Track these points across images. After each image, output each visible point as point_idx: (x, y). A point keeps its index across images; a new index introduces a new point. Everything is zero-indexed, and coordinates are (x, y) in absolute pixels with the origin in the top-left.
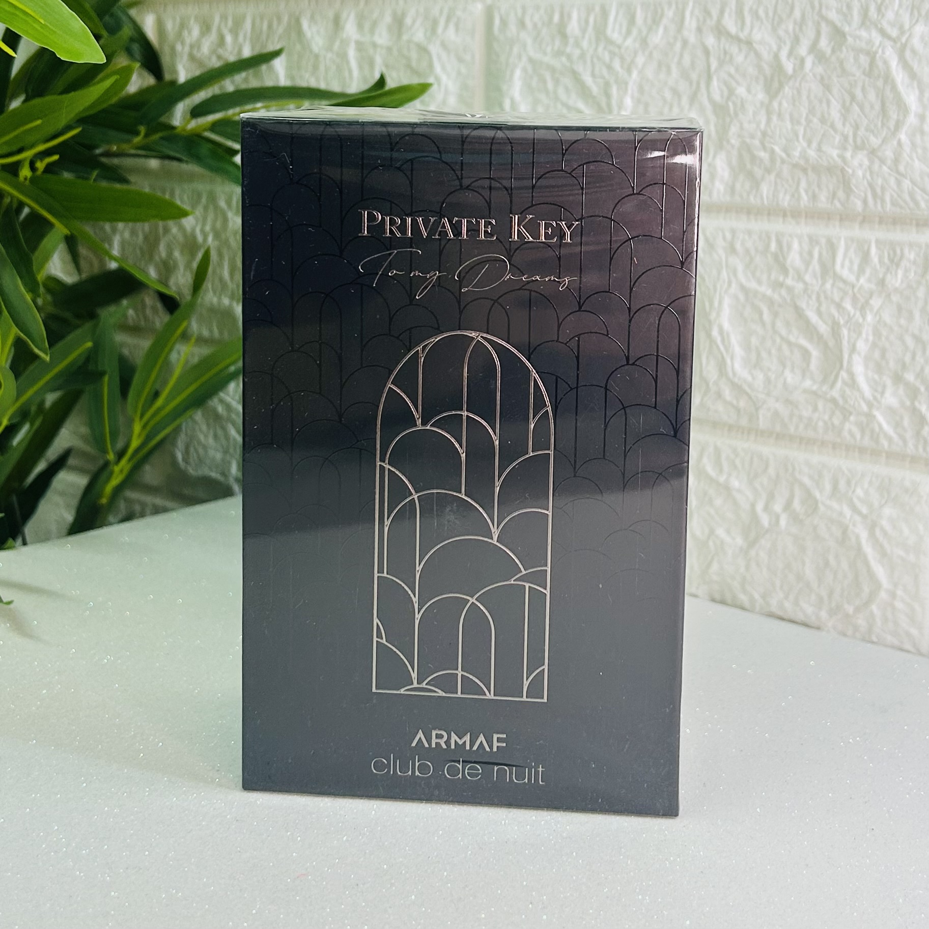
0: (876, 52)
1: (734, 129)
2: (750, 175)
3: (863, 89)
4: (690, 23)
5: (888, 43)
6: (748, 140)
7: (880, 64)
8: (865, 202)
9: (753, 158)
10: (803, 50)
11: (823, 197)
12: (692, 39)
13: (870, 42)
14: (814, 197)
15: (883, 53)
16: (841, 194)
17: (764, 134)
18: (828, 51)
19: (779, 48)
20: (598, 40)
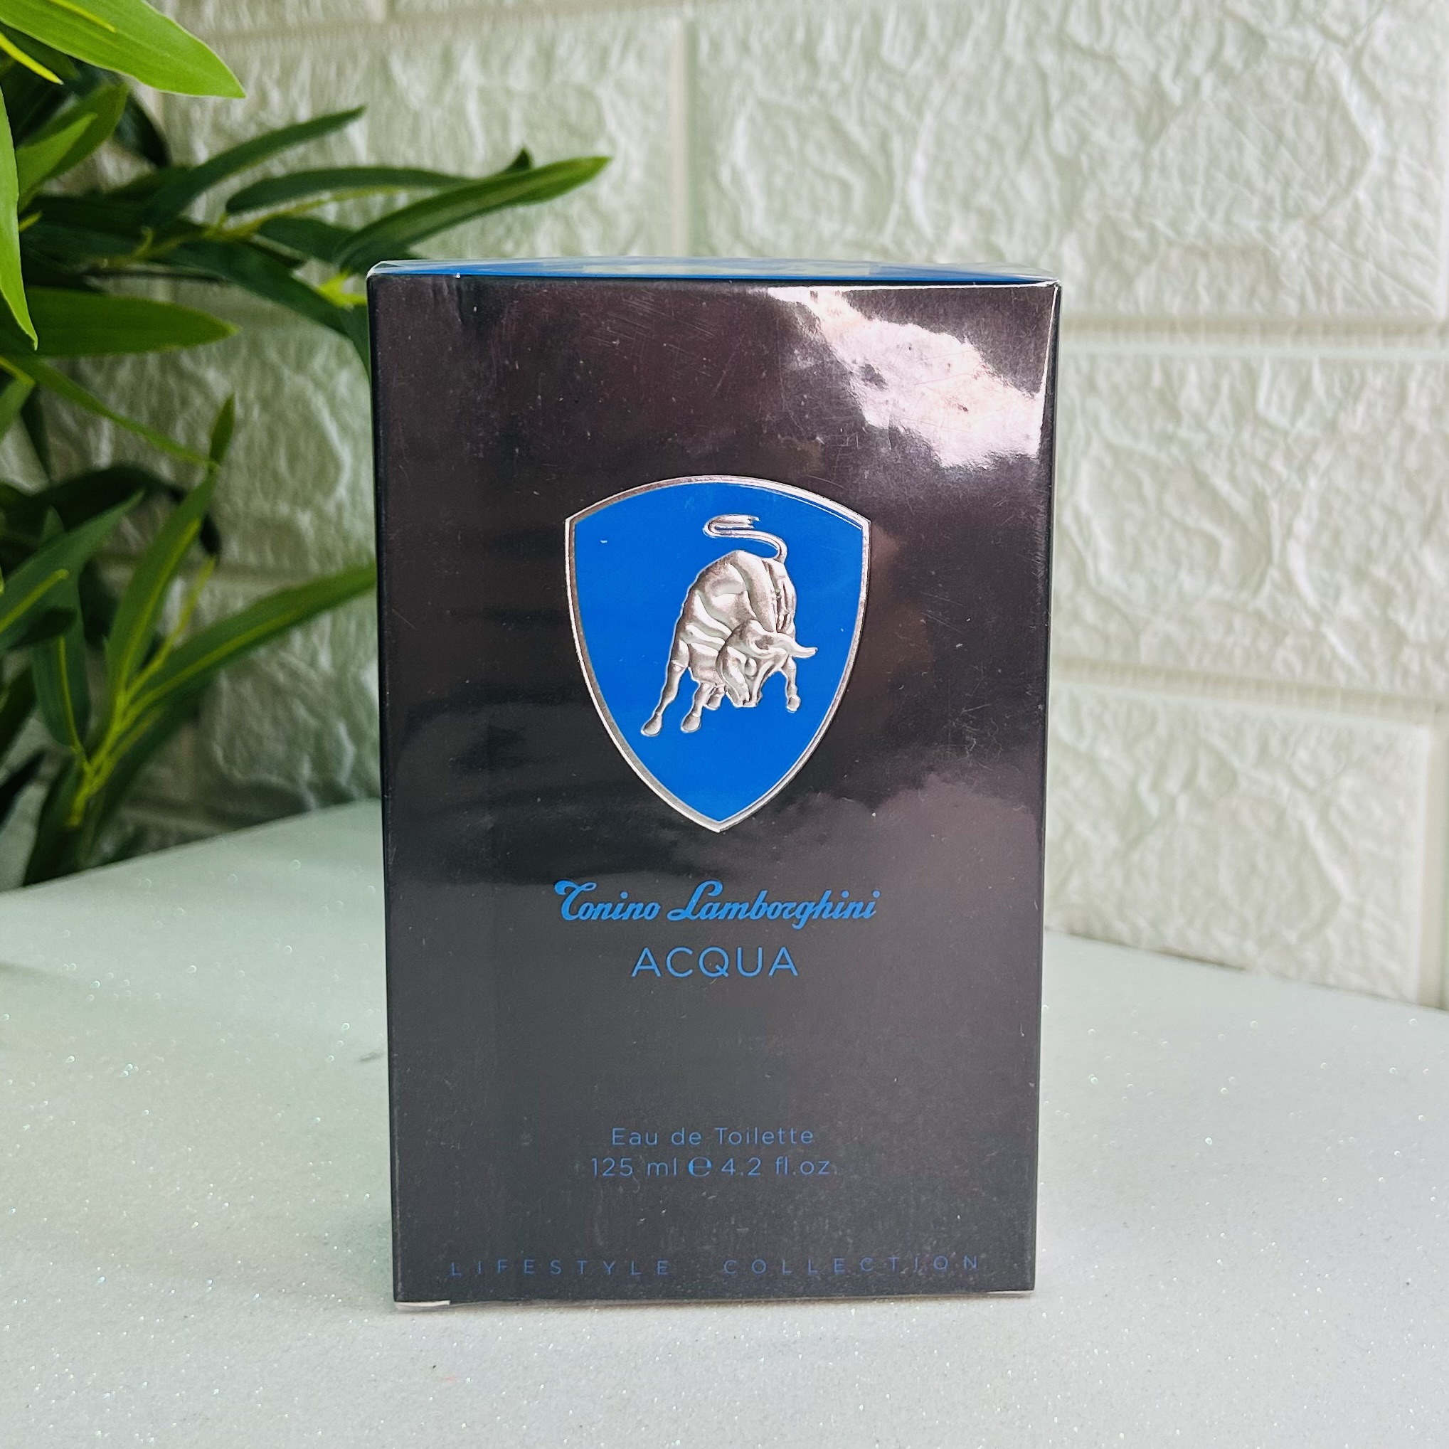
0: (1314, 65)
1: (1089, 197)
2: (1118, 267)
3: (1296, 123)
4: (1015, 33)
5: (1335, 49)
6: (1112, 213)
7: (1323, 82)
8: (1302, 300)
9: (1122, 240)
10: (1197, 65)
11: (1235, 297)
12: (1019, 58)
13: (1305, 48)
14: (1221, 298)
15: (1327, 63)
16: (1263, 290)
17: (1139, 202)
18: (1238, 66)
19: (1159, 66)
20: (867, 66)
